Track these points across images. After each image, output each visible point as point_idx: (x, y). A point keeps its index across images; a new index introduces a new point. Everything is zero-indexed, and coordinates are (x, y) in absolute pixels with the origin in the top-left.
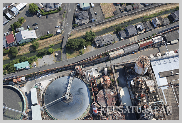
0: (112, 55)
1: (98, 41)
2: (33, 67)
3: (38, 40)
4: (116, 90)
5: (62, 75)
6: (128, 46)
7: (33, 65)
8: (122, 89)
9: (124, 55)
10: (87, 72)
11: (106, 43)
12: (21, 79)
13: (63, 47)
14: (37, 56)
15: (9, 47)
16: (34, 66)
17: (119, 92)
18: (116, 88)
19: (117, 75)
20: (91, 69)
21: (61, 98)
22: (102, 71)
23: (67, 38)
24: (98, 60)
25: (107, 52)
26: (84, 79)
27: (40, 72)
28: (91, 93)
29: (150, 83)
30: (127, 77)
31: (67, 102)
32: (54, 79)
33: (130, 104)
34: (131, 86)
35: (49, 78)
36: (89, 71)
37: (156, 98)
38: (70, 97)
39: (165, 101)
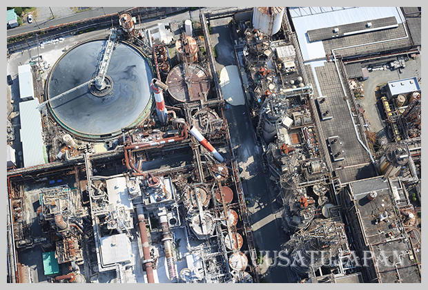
2: (25, 24)
7: (25, 18)
8: (224, 69)
10: (147, 32)
18: (211, 61)
22: (182, 30)
27: (39, 32)
30: (236, 41)
31: (101, 95)
32: (71, 46)
33: (240, 101)
34: (244, 61)
35: (61, 46)
36: (151, 29)
37: (297, 83)
38: (107, 84)
39: (317, 90)
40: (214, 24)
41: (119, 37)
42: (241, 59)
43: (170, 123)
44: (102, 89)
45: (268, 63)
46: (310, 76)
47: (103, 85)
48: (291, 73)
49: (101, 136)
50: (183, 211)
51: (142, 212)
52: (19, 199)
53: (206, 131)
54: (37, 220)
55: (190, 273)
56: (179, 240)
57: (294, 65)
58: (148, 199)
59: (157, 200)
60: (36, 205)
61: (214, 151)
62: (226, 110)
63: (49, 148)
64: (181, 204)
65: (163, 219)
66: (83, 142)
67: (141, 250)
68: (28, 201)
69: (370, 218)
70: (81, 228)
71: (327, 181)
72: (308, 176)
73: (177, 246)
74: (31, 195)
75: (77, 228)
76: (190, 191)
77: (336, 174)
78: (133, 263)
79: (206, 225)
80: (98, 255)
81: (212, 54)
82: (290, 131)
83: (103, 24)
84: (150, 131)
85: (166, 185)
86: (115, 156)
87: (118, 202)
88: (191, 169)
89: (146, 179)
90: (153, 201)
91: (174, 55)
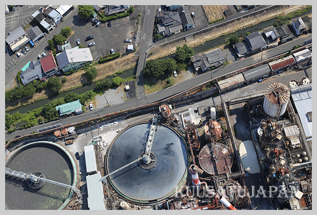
0: (223, 85)
1: (197, 61)
2: (88, 111)
3: (96, 64)
4: (231, 145)
5: (137, 121)
6: (251, 68)
7: (87, 107)
8: (242, 144)
9: (245, 84)
10: (181, 116)
11: (212, 65)
12: (67, 131)
13: (138, 74)
14: (94, 91)
15: (47, 78)
16: (90, 108)
17: (236, 148)
18: (232, 141)
19: (232, 120)
20: (188, 110)
21: (136, 160)
22: (207, 113)
23: (145, 60)
24: (200, 94)
25: (215, 80)
26: (176, 129)
27: (99, 119)
28: (189, 152)
29: (291, 131)
30: (250, 122)
31: (148, 168)
32: (123, 129)
33: (257, 170)
35: (115, 128)
36: (184, 113)
37: (302, 157)
38: (152, 159)
41: (159, 121)
42: (255, 135)
44: (148, 163)
47: (149, 160)
49: (149, 201)
53: (232, 199)
62: (245, 177)
66: (135, 206)
83: (146, 110)
91: (203, 134)
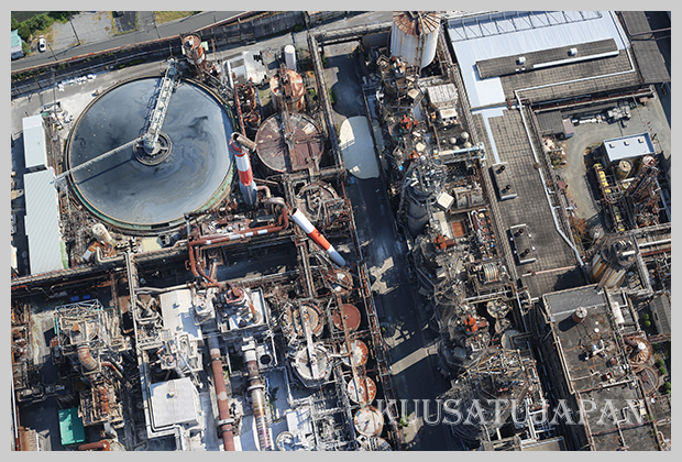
2: (34, 53)
5: (136, 75)
7: (34, 45)
8: (346, 122)
10: (226, 65)
14: (49, 15)
19: (329, 78)
20: (240, 54)
22: (279, 62)
26: (215, 89)
27: (56, 65)
30: (364, 78)
31: (152, 163)
32: (107, 88)
33: (372, 172)
34: (377, 109)
35: (90, 87)
36: (232, 60)
37: (461, 142)
38: (163, 145)
39: (493, 153)
40: (330, 52)
41: (181, 73)
42: (373, 106)
43: (261, 205)
44: (154, 153)
45: (415, 110)
46: (482, 133)
47: (156, 147)
48: (451, 126)
49: (153, 226)
50: (282, 343)
51: (217, 345)
52: (23, 324)
53: (317, 217)
54: (49, 359)
55: (292, 439)
56: (276, 390)
57: (455, 114)
58: (225, 324)
59: (240, 326)
60: (49, 335)
61: (331, 249)
62: (349, 185)
63: (70, 245)
64: (278, 331)
65: (251, 356)
66: (124, 237)
67: (215, 406)
68: (36, 330)
69: (576, 350)
70: (120, 370)
71: (510, 295)
72: (479, 288)
73: (272, 399)
74: (41, 320)
75: (113, 370)
76: (292, 311)
77: (524, 283)
78: (202, 426)
79: (318, 364)
80: (146, 411)
81: (327, 98)
82: (449, 217)
83: (156, 52)
84: (229, 217)
85: (254, 301)
86: (173, 257)
87: (178, 329)
88: (295, 278)
89: (223, 291)
90: (234, 326)
91: (268, 100)
